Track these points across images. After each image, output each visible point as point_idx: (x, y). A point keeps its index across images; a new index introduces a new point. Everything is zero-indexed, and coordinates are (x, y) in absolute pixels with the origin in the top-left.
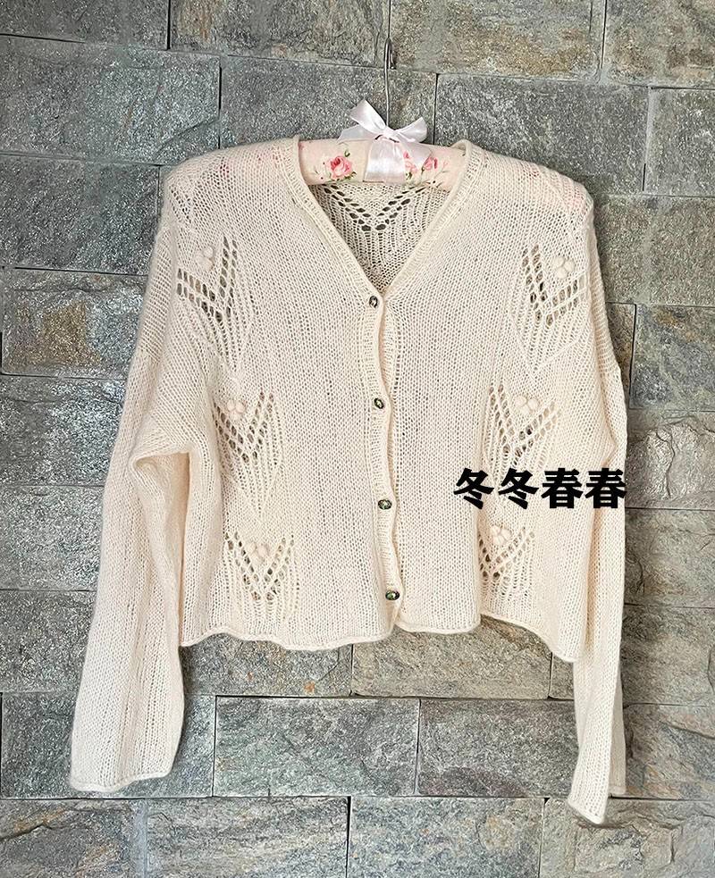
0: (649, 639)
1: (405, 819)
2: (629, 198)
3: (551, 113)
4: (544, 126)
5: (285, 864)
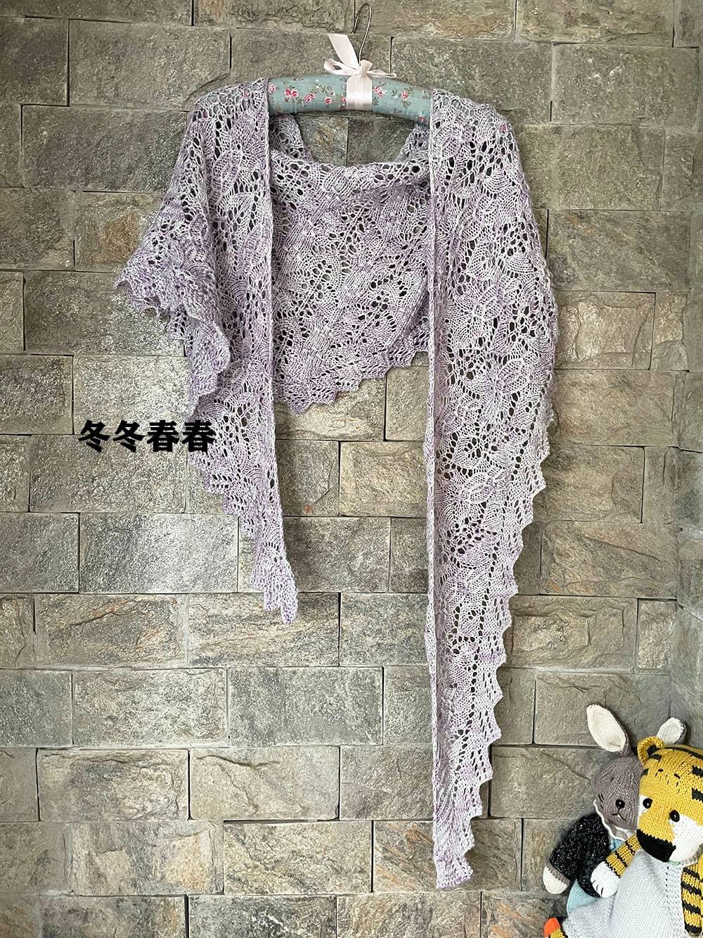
0: (565, 469)
1: (381, 610)
2: (540, 127)
3: (479, 63)
4: (473, 72)
5: (292, 645)
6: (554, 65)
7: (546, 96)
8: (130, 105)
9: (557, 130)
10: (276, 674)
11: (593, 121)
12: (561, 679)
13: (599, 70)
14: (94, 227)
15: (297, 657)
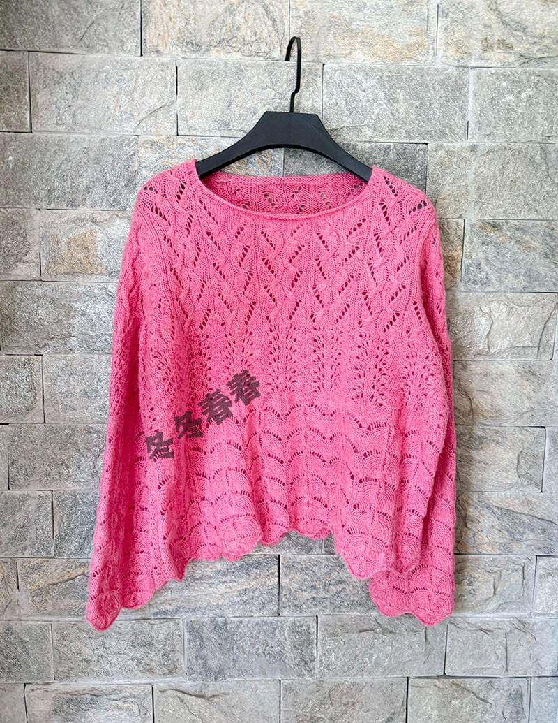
0: (477, 448)
1: (316, 569)
2: (458, 145)
3: (403, 88)
5: (239, 599)
6: (471, 88)
7: (464, 116)
8: (86, 130)
9: (473, 149)
10: (225, 623)
11: (505, 140)
12: (469, 623)
13: (512, 93)
14: (57, 242)
15: (243, 609)
